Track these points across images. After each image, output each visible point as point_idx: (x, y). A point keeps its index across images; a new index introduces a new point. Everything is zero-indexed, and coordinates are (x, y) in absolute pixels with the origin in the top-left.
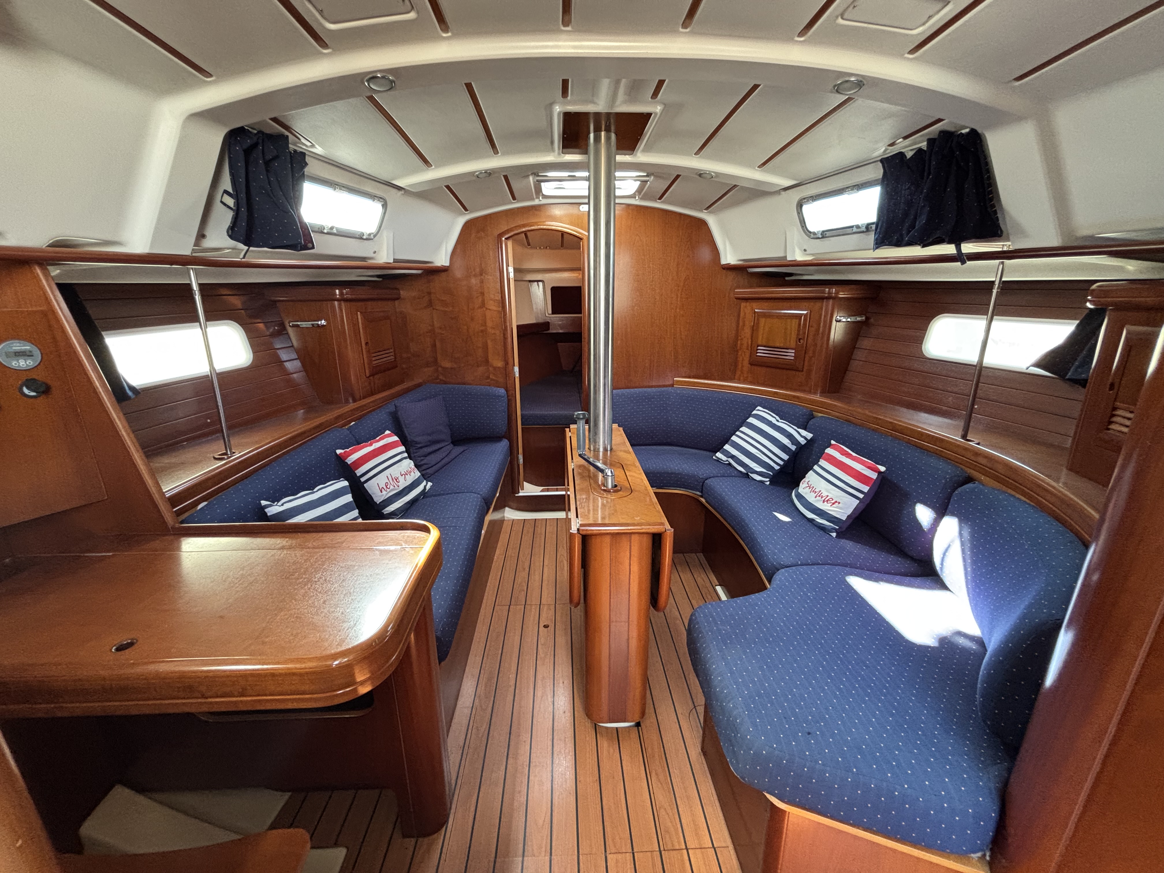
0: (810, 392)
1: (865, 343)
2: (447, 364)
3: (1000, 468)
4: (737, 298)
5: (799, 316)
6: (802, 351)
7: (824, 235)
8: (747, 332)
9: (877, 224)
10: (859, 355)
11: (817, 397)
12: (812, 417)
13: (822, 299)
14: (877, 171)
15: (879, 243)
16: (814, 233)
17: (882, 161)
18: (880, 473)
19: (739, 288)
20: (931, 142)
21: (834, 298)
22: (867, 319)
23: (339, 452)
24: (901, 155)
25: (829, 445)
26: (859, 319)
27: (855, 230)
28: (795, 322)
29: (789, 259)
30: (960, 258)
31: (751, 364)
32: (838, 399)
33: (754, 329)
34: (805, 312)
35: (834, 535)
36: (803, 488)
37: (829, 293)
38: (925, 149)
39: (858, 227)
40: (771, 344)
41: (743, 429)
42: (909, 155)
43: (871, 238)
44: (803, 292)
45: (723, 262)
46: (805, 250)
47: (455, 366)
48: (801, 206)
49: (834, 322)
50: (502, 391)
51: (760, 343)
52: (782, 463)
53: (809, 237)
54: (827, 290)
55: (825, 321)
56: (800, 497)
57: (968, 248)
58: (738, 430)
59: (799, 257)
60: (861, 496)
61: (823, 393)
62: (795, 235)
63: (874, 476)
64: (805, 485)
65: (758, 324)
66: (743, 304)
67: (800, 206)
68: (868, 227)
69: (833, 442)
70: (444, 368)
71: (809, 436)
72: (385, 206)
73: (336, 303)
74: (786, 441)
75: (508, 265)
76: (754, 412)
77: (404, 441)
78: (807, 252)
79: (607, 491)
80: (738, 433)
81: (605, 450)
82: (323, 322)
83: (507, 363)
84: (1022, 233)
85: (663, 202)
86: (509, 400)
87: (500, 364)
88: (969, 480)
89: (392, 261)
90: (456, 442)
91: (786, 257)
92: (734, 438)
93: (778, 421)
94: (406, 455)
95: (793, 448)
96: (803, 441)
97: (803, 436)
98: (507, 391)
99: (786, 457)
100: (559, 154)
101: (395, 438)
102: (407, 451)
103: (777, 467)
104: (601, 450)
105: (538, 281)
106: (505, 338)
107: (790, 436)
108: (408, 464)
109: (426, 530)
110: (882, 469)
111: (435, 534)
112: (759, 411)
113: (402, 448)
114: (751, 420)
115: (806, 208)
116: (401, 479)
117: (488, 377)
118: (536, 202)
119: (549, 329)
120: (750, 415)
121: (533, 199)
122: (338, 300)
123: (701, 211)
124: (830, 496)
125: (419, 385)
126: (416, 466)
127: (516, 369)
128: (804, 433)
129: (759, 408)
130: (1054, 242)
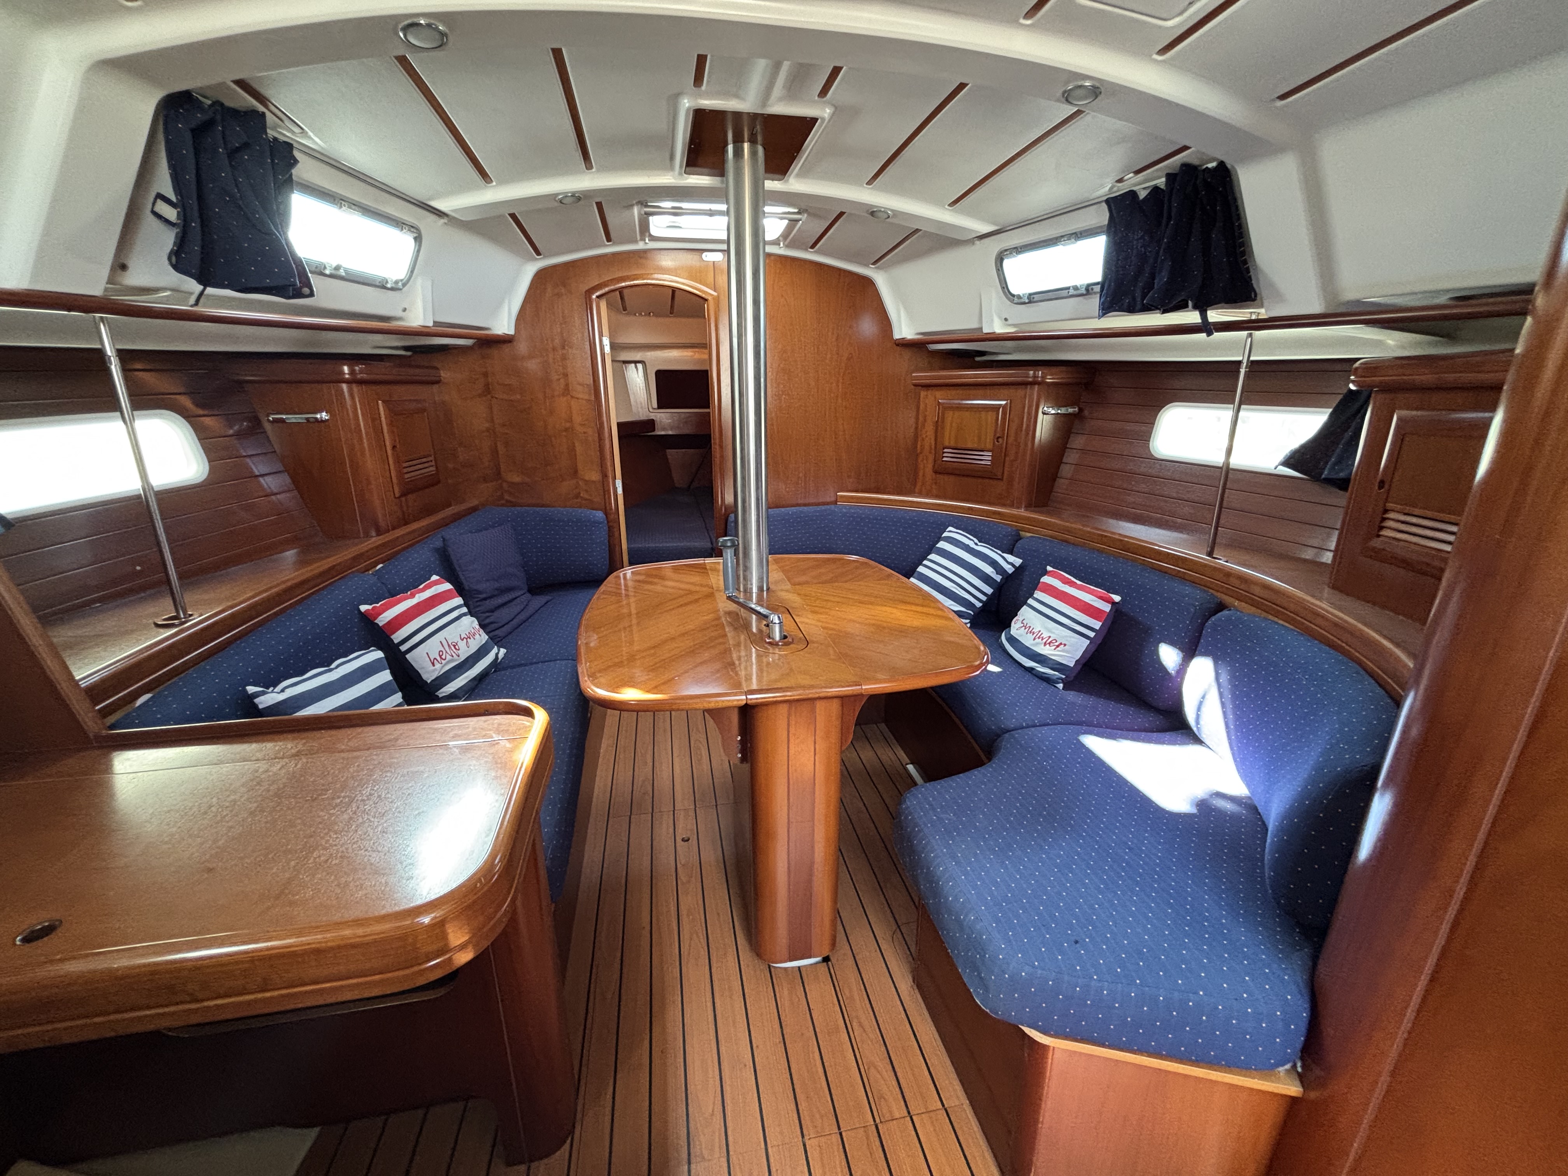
0: (1012, 506)
1: (1078, 442)
2: (516, 479)
3: (1257, 590)
4: (916, 385)
5: (996, 408)
6: (1000, 454)
7: (1032, 299)
8: (929, 431)
9: (1102, 284)
10: (1071, 457)
11: (1022, 512)
12: (1019, 538)
13: (1025, 384)
14: (1102, 216)
15: (1107, 308)
16: (1019, 297)
17: (1108, 201)
18: (1113, 603)
19: (917, 371)
20: (1170, 177)
21: (1039, 383)
22: (1081, 410)
23: (363, 608)
24: (1132, 194)
25: (1046, 573)
26: (1070, 410)
27: (1072, 292)
28: (991, 416)
29: (985, 330)
30: (1207, 328)
31: (936, 472)
32: (1049, 514)
33: (939, 426)
34: (1003, 403)
35: (1061, 686)
36: (1016, 629)
37: (1035, 376)
38: (1163, 187)
39: (1076, 288)
40: (960, 445)
41: (933, 556)
42: (1142, 195)
43: (1095, 302)
44: (1000, 376)
45: (897, 335)
46: (1006, 319)
47: (527, 480)
48: (1002, 260)
49: (1040, 415)
50: (600, 515)
51: (947, 444)
52: (984, 598)
53: (1012, 301)
54: (1031, 372)
55: (1029, 414)
56: (1012, 640)
57: (1215, 316)
58: (925, 558)
59: (999, 328)
60: (1092, 634)
61: (1028, 507)
62: (994, 299)
63: (1107, 608)
64: (1019, 624)
65: (943, 418)
66: (923, 394)
67: (1000, 260)
68: (1089, 290)
69: (1049, 568)
70: (512, 484)
71: (1018, 562)
72: (418, 239)
73: (345, 386)
74: (989, 570)
75: (601, 335)
76: (945, 534)
77: (460, 590)
78: (1010, 322)
79: (774, 644)
80: (925, 562)
81: (760, 589)
82: (324, 416)
83: (605, 476)
84: (1279, 297)
85: (817, 252)
86: (610, 528)
87: (594, 476)
88: (1221, 607)
89: (431, 324)
90: (535, 590)
91: (981, 329)
92: (921, 569)
93: (976, 544)
94: (465, 610)
95: (998, 578)
96: (1010, 569)
97: (1010, 562)
98: (606, 514)
99: (989, 590)
100: (680, 174)
101: (448, 586)
102: (466, 604)
103: (979, 605)
104: (755, 590)
105: (636, 362)
106: (601, 439)
107: (993, 563)
108: (470, 623)
109: (528, 713)
110: (1117, 598)
111: (541, 716)
112: (951, 532)
113: (459, 601)
114: (942, 545)
115: (1006, 262)
116: (462, 645)
117: (577, 496)
118: (641, 246)
119: (654, 430)
120: (940, 539)
121: (635, 241)
122: (347, 382)
123: (866, 265)
124: (1053, 637)
125: (474, 509)
126: (482, 626)
127: (619, 484)
128: (1010, 558)
129: (950, 528)
130: (1316, 307)
